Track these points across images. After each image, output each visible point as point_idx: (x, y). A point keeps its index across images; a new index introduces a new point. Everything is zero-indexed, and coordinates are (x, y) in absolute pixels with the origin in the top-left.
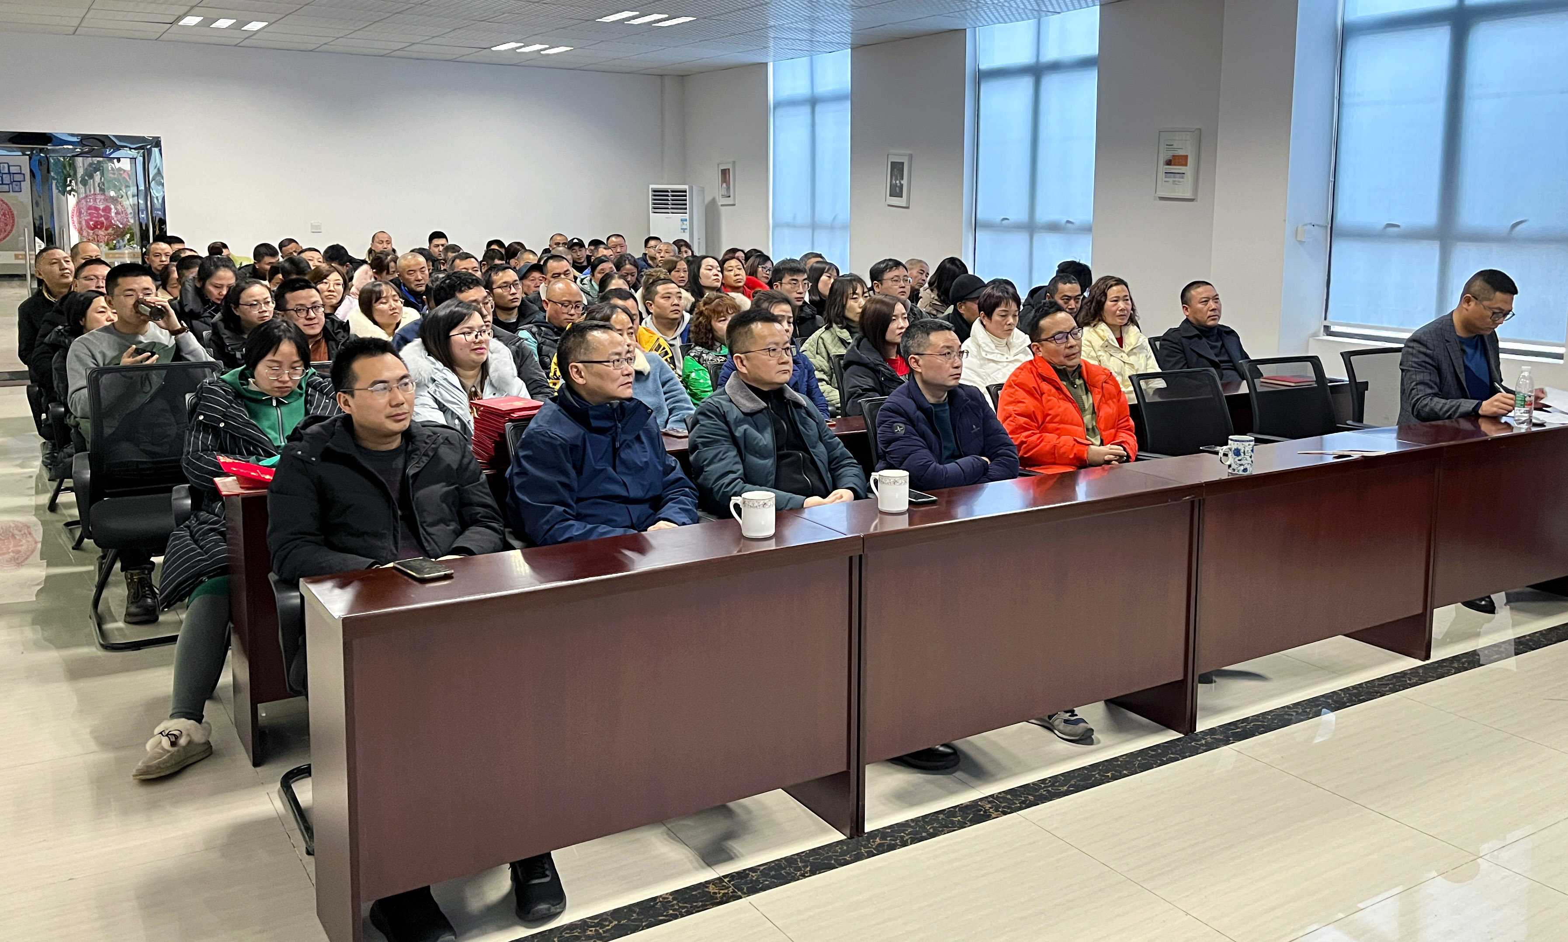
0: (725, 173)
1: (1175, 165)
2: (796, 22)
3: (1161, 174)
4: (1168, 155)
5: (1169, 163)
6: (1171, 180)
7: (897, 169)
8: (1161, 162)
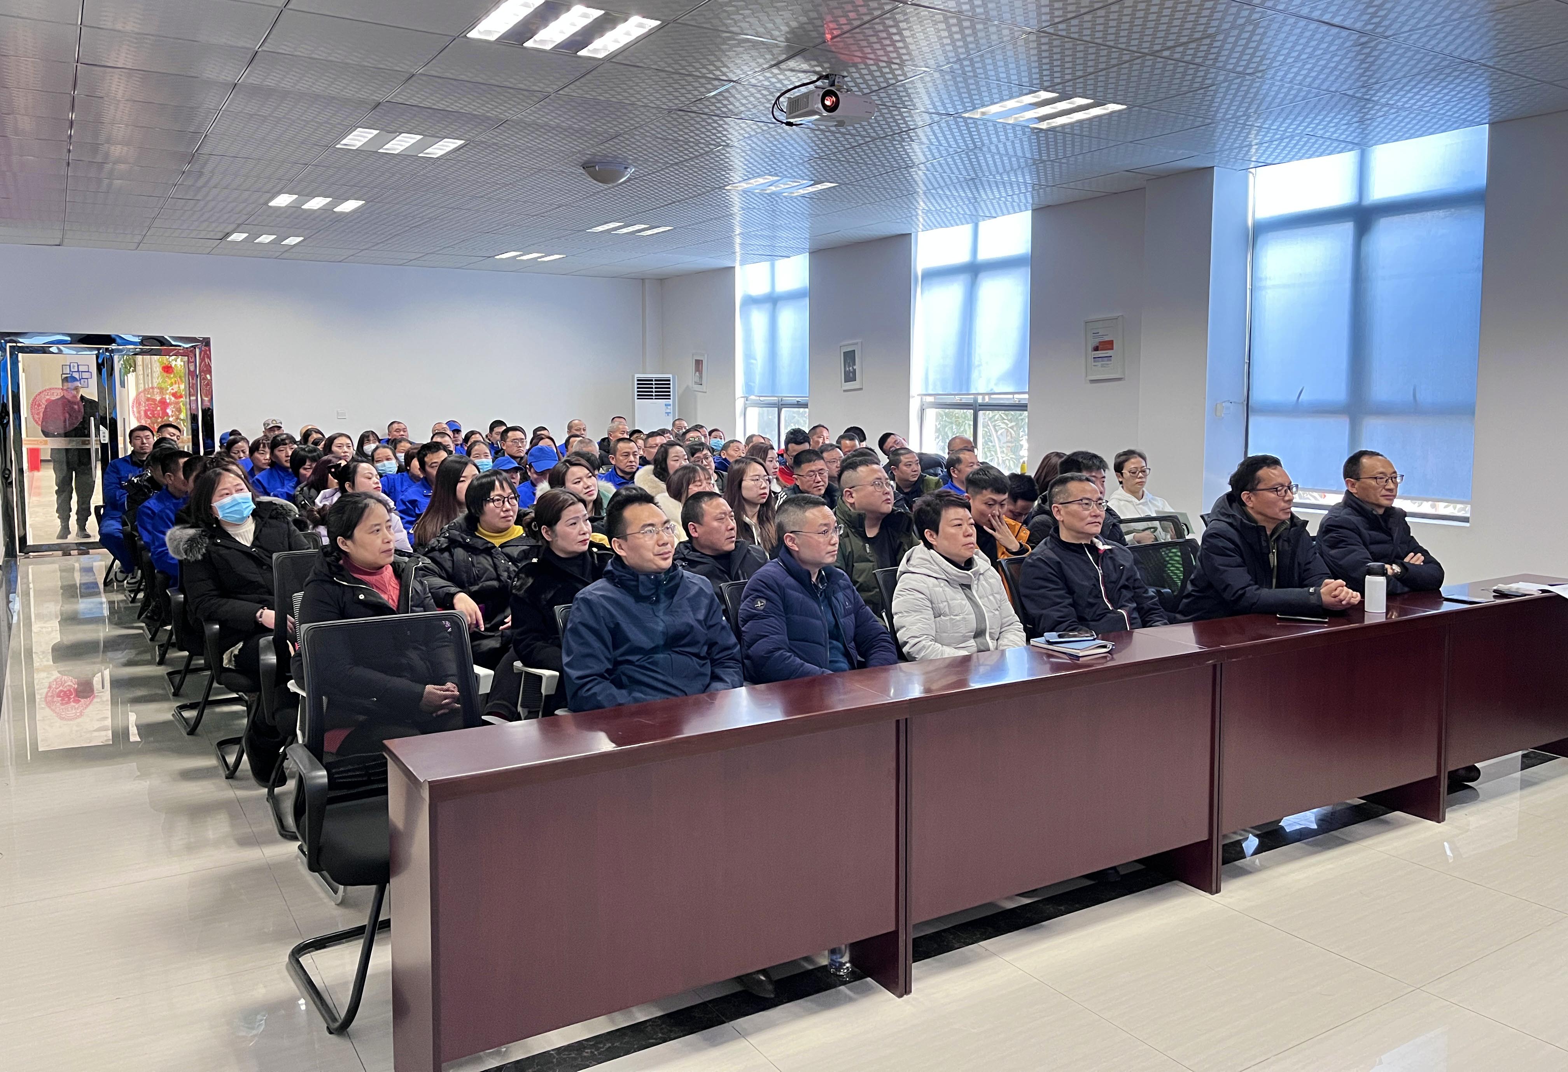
0: (699, 363)
1: (1102, 350)
2: (761, 230)
3: (1091, 360)
4: (1096, 342)
5: (1096, 349)
6: (1099, 364)
7: (850, 357)
8: (1090, 349)
